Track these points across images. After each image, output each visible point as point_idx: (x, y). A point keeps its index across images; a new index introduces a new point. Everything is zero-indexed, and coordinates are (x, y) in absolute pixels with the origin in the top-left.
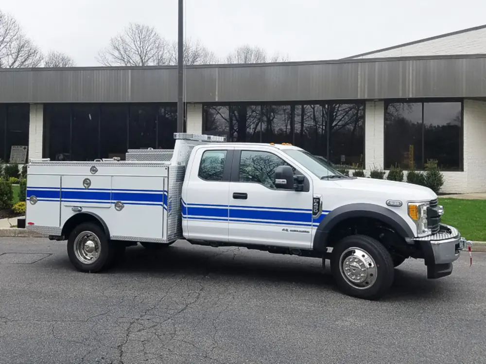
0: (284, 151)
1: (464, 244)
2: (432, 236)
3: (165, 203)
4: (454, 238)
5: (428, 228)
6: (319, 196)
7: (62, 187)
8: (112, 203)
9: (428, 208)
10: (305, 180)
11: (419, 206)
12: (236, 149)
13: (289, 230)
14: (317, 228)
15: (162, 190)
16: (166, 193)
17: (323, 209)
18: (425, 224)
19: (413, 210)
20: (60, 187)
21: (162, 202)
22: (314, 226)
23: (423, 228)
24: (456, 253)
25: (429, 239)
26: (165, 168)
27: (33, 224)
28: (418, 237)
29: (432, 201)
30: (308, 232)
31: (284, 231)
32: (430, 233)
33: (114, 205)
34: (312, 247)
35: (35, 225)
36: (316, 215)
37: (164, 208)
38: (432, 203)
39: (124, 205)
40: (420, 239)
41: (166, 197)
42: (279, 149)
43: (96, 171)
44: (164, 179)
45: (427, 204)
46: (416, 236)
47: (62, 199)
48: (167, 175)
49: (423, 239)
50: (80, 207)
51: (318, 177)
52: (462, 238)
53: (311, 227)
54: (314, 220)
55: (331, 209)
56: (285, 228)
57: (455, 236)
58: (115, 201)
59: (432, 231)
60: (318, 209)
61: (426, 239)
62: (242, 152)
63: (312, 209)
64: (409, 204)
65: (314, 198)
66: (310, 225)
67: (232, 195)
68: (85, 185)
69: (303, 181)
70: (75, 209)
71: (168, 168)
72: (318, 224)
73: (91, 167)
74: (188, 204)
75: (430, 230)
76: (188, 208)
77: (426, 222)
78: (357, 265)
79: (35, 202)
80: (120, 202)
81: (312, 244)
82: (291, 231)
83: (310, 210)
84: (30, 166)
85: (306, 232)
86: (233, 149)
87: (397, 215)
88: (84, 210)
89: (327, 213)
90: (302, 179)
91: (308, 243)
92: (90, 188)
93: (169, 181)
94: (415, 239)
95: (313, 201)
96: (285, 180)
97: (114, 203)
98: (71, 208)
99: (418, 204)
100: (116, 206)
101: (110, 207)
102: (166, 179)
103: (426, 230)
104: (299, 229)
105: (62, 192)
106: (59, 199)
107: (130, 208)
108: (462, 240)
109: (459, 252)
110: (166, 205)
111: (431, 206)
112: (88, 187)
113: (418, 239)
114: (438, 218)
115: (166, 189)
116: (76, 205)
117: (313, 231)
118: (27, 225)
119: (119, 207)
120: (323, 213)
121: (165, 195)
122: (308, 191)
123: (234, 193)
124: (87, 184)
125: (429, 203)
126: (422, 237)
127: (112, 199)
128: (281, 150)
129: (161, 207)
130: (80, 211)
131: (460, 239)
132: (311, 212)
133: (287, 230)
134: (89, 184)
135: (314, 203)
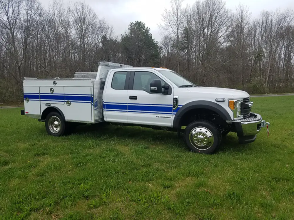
0: (159, 71)
1: (264, 124)
2: (244, 120)
3: (92, 101)
4: (257, 120)
5: (241, 115)
6: (177, 97)
7: (40, 93)
8: (65, 101)
9: (241, 103)
10: (169, 88)
11: (236, 102)
12: (132, 70)
13: (160, 117)
14: (175, 115)
15: (90, 94)
16: (92, 96)
17: (179, 105)
18: (239, 112)
19: (232, 104)
20: (39, 93)
21: (90, 101)
22: (173, 114)
23: (238, 114)
24: (257, 130)
25: (240, 121)
26: (91, 82)
27: (28, 113)
28: (234, 120)
29: (245, 98)
30: (170, 118)
31: (157, 117)
32: (242, 117)
33: (66, 103)
34: (172, 126)
35: (29, 113)
36: (174, 108)
37: (92, 104)
38: (245, 100)
39: (71, 103)
40: (235, 121)
41: (93, 98)
42: (156, 70)
43: (56, 84)
44: (91, 88)
45: (241, 101)
46: (232, 119)
47: (41, 99)
48: (92, 86)
49: (237, 121)
50: (50, 104)
51: (178, 86)
52: (263, 121)
53: (172, 115)
54: (173, 111)
55: (183, 104)
56: (158, 116)
57: (258, 119)
58: (67, 101)
59: (243, 117)
60: (176, 105)
61: (239, 121)
62: (136, 72)
63: (172, 104)
64: (230, 100)
65: (174, 98)
66: (171, 114)
67: (129, 97)
68: (51, 92)
69: (168, 88)
70: (47, 105)
71: (93, 81)
72: (176, 113)
73: (53, 81)
74: (106, 103)
75: (242, 116)
76: (106, 105)
77: (240, 111)
78: (202, 137)
79: (28, 101)
80: (69, 101)
81: (172, 124)
82: (161, 117)
83: (172, 105)
84: (24, 82)
85: (169, 117)
86: (130, 70)
87: (222, 107)
88: (52, 105)
89: (181, 107)
90: (168, 87)
91: (170, 124)
92: (54, 93)
93: (94, 89)
94: (232, 121)
95: (173, 100)
96: (156, 88)
97: (66, 101)
98: (45, 104)
99: (235, 101)
100: (67, 103)
101: (64, 104)
102: (92, 88)
103: (240, 116)
104: (165, 116)
105: (41, 95)
106: (39, 99)
107: (75, 105)
108: (263, 122)
109: (260, 129)
110: (93, 103)
111: (244, 101)
112: (53, 93)
113: (233, 121)
114: (248, 109)
115: (92, 94)
116: (47, 103)
117: (173, 117)
118: (25, 113)
119: (69, 104)
120: (179, 107)
121: (92, 97)
122: (171, 94)
123: (130, 96)
124: (52, 91)
125: (242, 99)
126: (236, 120)
127: (65, 100)
128: (158, 71)
129: (90, 104)
130: (49, 106)
131: (261, 121)
132: (172, 106)
133: (159, 117)
134: (53, 91)
135: (174, 101)
